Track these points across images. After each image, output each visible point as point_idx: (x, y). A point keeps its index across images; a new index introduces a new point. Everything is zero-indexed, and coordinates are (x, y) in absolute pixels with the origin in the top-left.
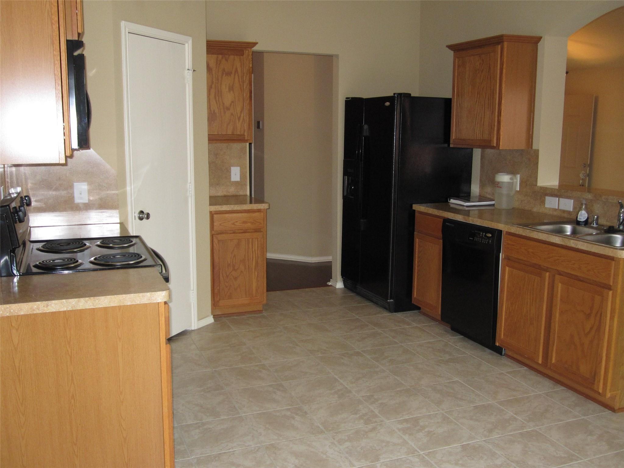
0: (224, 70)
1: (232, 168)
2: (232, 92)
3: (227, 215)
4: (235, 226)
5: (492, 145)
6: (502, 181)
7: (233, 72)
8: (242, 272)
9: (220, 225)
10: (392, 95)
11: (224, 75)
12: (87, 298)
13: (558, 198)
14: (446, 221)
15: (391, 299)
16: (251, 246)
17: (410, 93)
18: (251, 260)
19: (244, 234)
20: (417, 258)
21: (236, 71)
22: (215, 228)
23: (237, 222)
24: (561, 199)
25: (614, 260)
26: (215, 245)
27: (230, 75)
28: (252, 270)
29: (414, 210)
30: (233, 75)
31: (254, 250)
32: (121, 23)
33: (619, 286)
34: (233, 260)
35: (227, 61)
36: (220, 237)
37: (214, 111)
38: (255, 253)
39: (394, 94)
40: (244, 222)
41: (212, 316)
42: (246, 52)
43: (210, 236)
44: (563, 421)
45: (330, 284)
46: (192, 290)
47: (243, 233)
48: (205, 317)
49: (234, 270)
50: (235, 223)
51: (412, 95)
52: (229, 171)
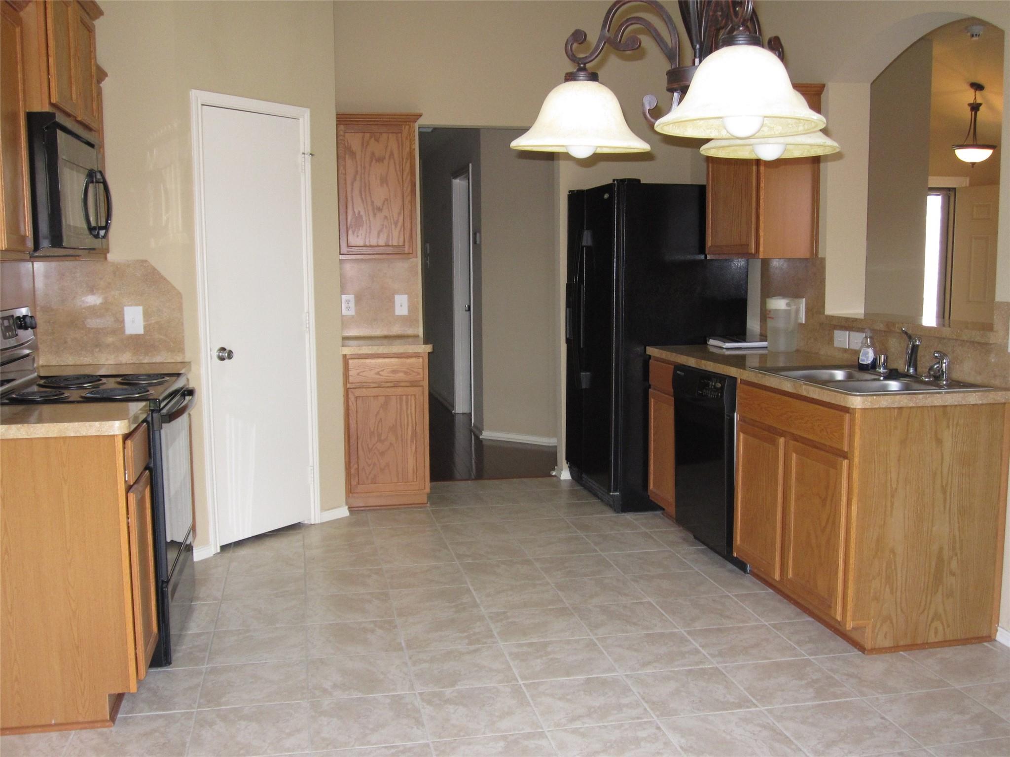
0: (373, 154)
1: (396, 296)
2: (385, 185)
3: (368, 361)
4: (381, 377)
5: (750, 252)
6: (774, 308)
7: (387, 157)
8: (391, 444)
9: (358, 374)
10: (611, 182)
11: (374, 161)
12: (19, 425)
13: (848, 332)
14: (679, 367)
15: (615, 491)
16: (404, 407)
17: (639, 178)
18: (406, 427)
19: (396, 389)
20: (652, 427)
21: (392, 154)
22: (351, 379)
23: (383, 371)
24: (852, 333)
25: (848, 412)
26: (350, 404)
27: (383, 162)
28: (407, 441)
29: (650, 356)
30: (386, 162)
31: (409, 412)
32: (190, 93)
33: (857, 453)
34: (378, 426)
35: (378, 142)
36: (358, 393)
37: (359, 212)
38: (412, 417)
39: (614, 180)
40: (394, 372)
41: (347, 507)
42: (405, 128)
43: (344, 392)
44: (770, 659)
45: (554, 473)
46: (311, 466)
47: (394, 387)
48: (335, 508)
49: (380, 440)
50: (380, 373)
51: (642, 182)
52: (392, 301)
